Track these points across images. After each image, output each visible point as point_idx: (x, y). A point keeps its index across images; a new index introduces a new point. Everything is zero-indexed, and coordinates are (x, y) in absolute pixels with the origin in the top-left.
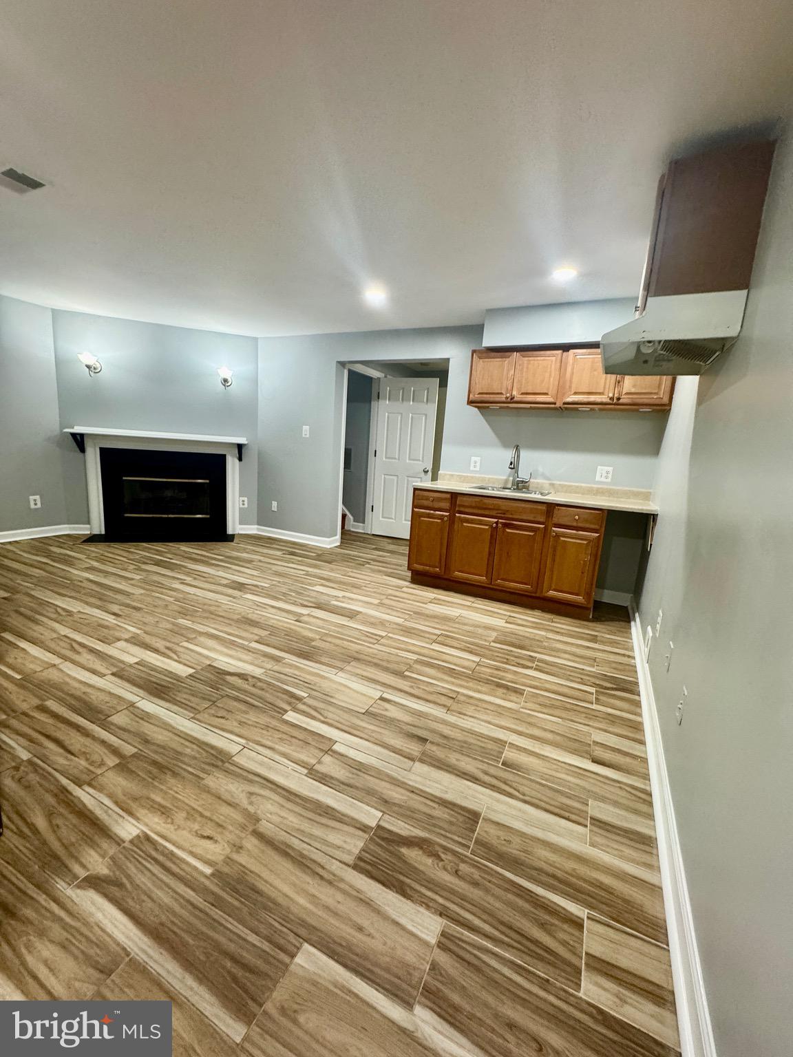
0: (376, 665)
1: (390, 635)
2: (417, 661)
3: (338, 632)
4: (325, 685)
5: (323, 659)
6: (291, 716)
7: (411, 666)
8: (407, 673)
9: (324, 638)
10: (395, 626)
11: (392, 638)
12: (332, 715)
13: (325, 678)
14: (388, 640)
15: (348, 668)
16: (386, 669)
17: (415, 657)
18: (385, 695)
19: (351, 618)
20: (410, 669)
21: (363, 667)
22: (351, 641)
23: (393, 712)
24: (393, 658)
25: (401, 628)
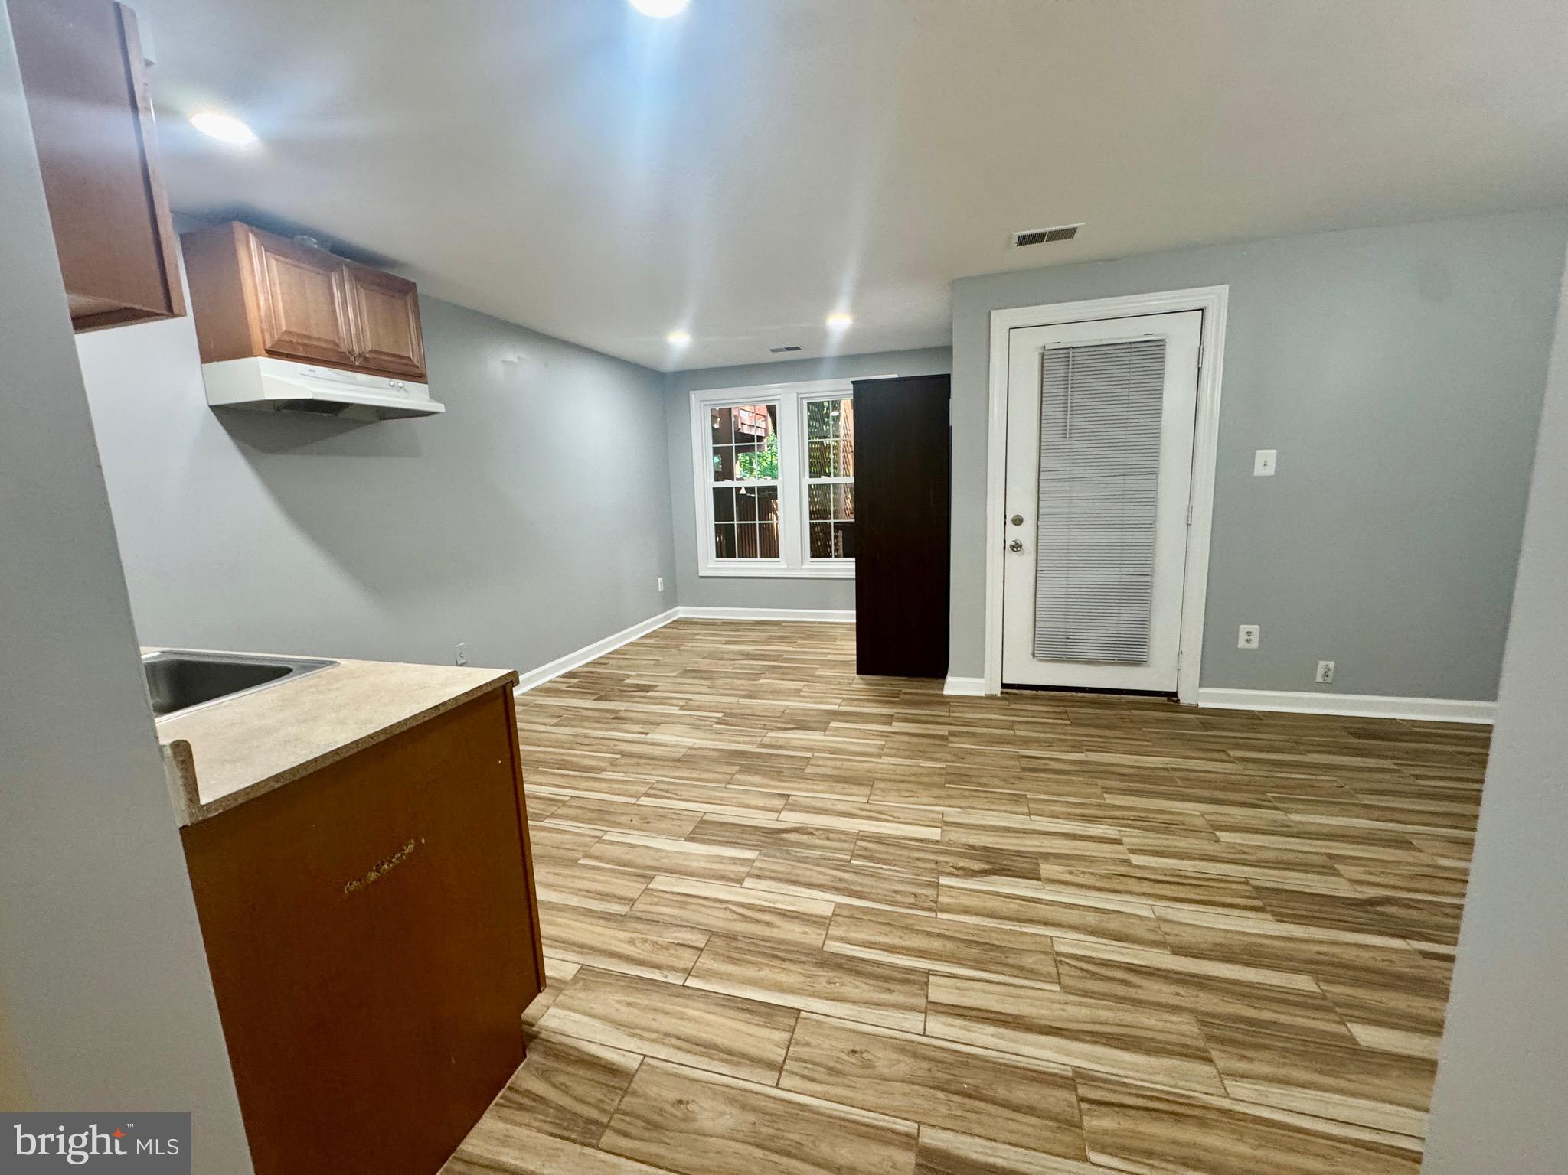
0: (653, 758)
1: (632, 800)
2: (602, 770)
3: (712, 788)
4: (701, 734)
5: (716, 754)
6: (720, 715)
7: (612, 764)
8: (618, 756)
9: (729, 777)
10: (622, 819)
11: (632, 796)
12: (688, 720)
13: (703, 739)
14: (637, 792)
15: (683, 751)
16: (640, 756)
17: (605, 775)
18: (643, 736)
19: (703, 822)
20: (612, 763)
21: (668, 754)
22: (687, 779)
23: (637, 728)
24: (631, 769)
25: (612, 818)
